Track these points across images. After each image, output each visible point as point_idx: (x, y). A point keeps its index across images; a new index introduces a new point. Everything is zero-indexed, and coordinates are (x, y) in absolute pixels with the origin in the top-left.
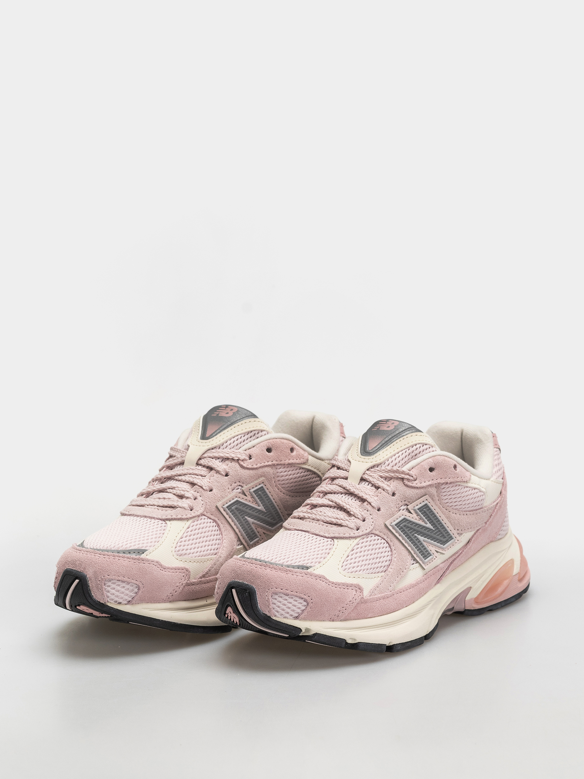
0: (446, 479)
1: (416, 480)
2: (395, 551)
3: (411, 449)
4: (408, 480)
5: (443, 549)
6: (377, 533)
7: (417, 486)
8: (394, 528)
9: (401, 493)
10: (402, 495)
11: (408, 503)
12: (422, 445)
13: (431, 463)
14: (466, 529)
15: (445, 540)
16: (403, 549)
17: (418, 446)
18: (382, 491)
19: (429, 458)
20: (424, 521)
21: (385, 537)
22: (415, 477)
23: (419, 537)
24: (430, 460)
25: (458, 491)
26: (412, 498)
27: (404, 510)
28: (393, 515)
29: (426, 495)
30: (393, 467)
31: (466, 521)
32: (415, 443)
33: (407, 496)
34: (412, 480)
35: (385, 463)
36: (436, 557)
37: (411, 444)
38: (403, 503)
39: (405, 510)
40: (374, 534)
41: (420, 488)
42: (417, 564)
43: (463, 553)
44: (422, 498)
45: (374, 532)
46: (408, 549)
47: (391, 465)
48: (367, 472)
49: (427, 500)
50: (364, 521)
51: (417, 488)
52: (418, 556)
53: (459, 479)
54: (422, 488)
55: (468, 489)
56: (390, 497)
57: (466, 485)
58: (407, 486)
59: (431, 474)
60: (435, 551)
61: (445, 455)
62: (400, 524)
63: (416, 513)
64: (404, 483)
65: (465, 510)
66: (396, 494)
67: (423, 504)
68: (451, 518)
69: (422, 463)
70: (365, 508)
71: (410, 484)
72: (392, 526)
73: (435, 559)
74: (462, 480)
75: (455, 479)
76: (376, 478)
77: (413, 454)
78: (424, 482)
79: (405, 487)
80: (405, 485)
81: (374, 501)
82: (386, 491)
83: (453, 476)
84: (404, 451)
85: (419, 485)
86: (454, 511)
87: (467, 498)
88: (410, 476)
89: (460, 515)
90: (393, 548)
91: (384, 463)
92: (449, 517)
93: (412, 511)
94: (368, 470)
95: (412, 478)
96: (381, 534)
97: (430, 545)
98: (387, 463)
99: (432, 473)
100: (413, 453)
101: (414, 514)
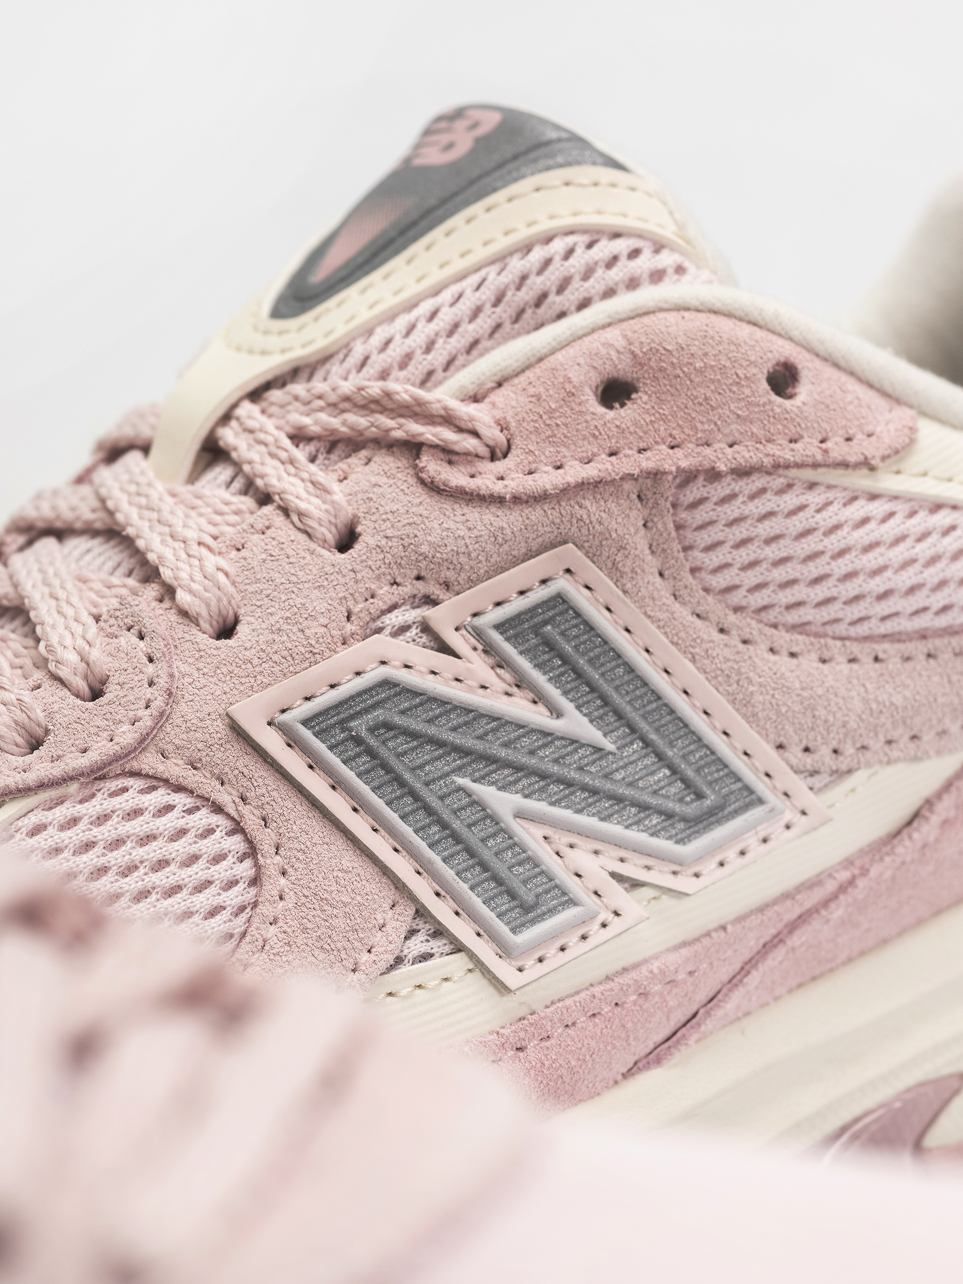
0: (707, 451)
1: (505, 456)
2: (283, 881)
3: (517, 265)
4: (449, 454)
5: (677, 866)
6: (175, 769)
7: (498, 488)
8: (293, 742)
9: (389, 533)
10: (394, 543)
11: (436, 591)
12: (581, 240)
13: (613, 354)
14: (876, 744)
15: (692, 809)
16: (346, 864)
17: (559, 246)
18: (279, 520)
19: (610, 325)
20: (539, 698)
21: (225, 797)
22: (498, 437)
23: (487, 792)
24: (614, 335)
25: (798, 523)
26: (463, 559)
27: (404, 629)
28: (313, 657)
29: (565, 542)
30: (384, 375)
31: (866, 701)
32: (545, 225)
33: (424, 549)
34: (477, 456)
35: (346, 356)
36: (617, 914)
37: (523, 233)
38: (408, 588)
39: (414, 631)
40: (147, 776)
41: (517, 500)
42: (460, 958)
43: (861, 883)
44: (533, 561)
45: (149, 762)
46: (385, 871)
47: (378, 362)
48: (247, 409)
49: (568, 571)
50: (96, 694)
51: (497, 500)
52: (462, 910)
53: (808, 448)
54: (540, 498)
55: (878, 508)
56: (312, 553)
57: (861, 481)
58: (434, 488)
59: (602, 416)
60: (613, 875)
61: (718, 306)
62: (352, 717)
63: (489, 650)
64: (418, 473)
65: (862, 630)
66: (360, 535)
67: (539, 594)
68: (750, 681)
69: (559, 356)
70: (129, 621)
71: (457, 477)
72: (284, 730)
73: (604, 925)
74: (826, 451)
75: (771, 449)
76: (266, 445)
77: (526, 295)
78: (549, 469)
79: (420, 495)
80: (422, 482)
81: (198, 576)
82: (295, 518)
83: (760, 433)
84: (475, 279)
85: (517, 483)
86: (782, 638)
87: (871, 560)
88: (460, 430)
89: (824, 661)
90: (271, 862)
91: (341, 356)
92: (739, 673)
93: (456, 640)
94: (255, 395)
95: (469, 443)
96: (191, 778)
97: (573, 839)
98: (359, 350)
99: (610, 414)
100: (524, 289)
101: (473, 656)
